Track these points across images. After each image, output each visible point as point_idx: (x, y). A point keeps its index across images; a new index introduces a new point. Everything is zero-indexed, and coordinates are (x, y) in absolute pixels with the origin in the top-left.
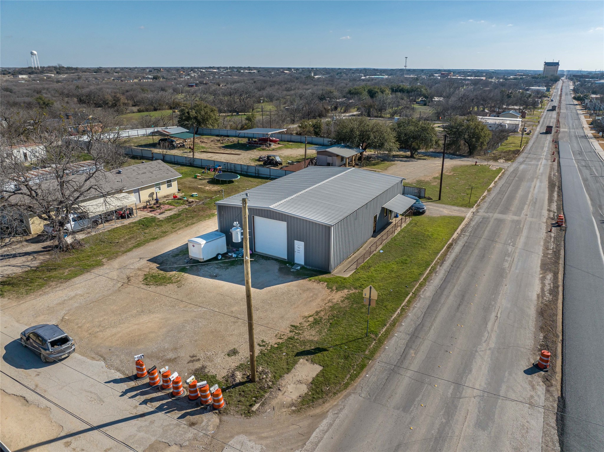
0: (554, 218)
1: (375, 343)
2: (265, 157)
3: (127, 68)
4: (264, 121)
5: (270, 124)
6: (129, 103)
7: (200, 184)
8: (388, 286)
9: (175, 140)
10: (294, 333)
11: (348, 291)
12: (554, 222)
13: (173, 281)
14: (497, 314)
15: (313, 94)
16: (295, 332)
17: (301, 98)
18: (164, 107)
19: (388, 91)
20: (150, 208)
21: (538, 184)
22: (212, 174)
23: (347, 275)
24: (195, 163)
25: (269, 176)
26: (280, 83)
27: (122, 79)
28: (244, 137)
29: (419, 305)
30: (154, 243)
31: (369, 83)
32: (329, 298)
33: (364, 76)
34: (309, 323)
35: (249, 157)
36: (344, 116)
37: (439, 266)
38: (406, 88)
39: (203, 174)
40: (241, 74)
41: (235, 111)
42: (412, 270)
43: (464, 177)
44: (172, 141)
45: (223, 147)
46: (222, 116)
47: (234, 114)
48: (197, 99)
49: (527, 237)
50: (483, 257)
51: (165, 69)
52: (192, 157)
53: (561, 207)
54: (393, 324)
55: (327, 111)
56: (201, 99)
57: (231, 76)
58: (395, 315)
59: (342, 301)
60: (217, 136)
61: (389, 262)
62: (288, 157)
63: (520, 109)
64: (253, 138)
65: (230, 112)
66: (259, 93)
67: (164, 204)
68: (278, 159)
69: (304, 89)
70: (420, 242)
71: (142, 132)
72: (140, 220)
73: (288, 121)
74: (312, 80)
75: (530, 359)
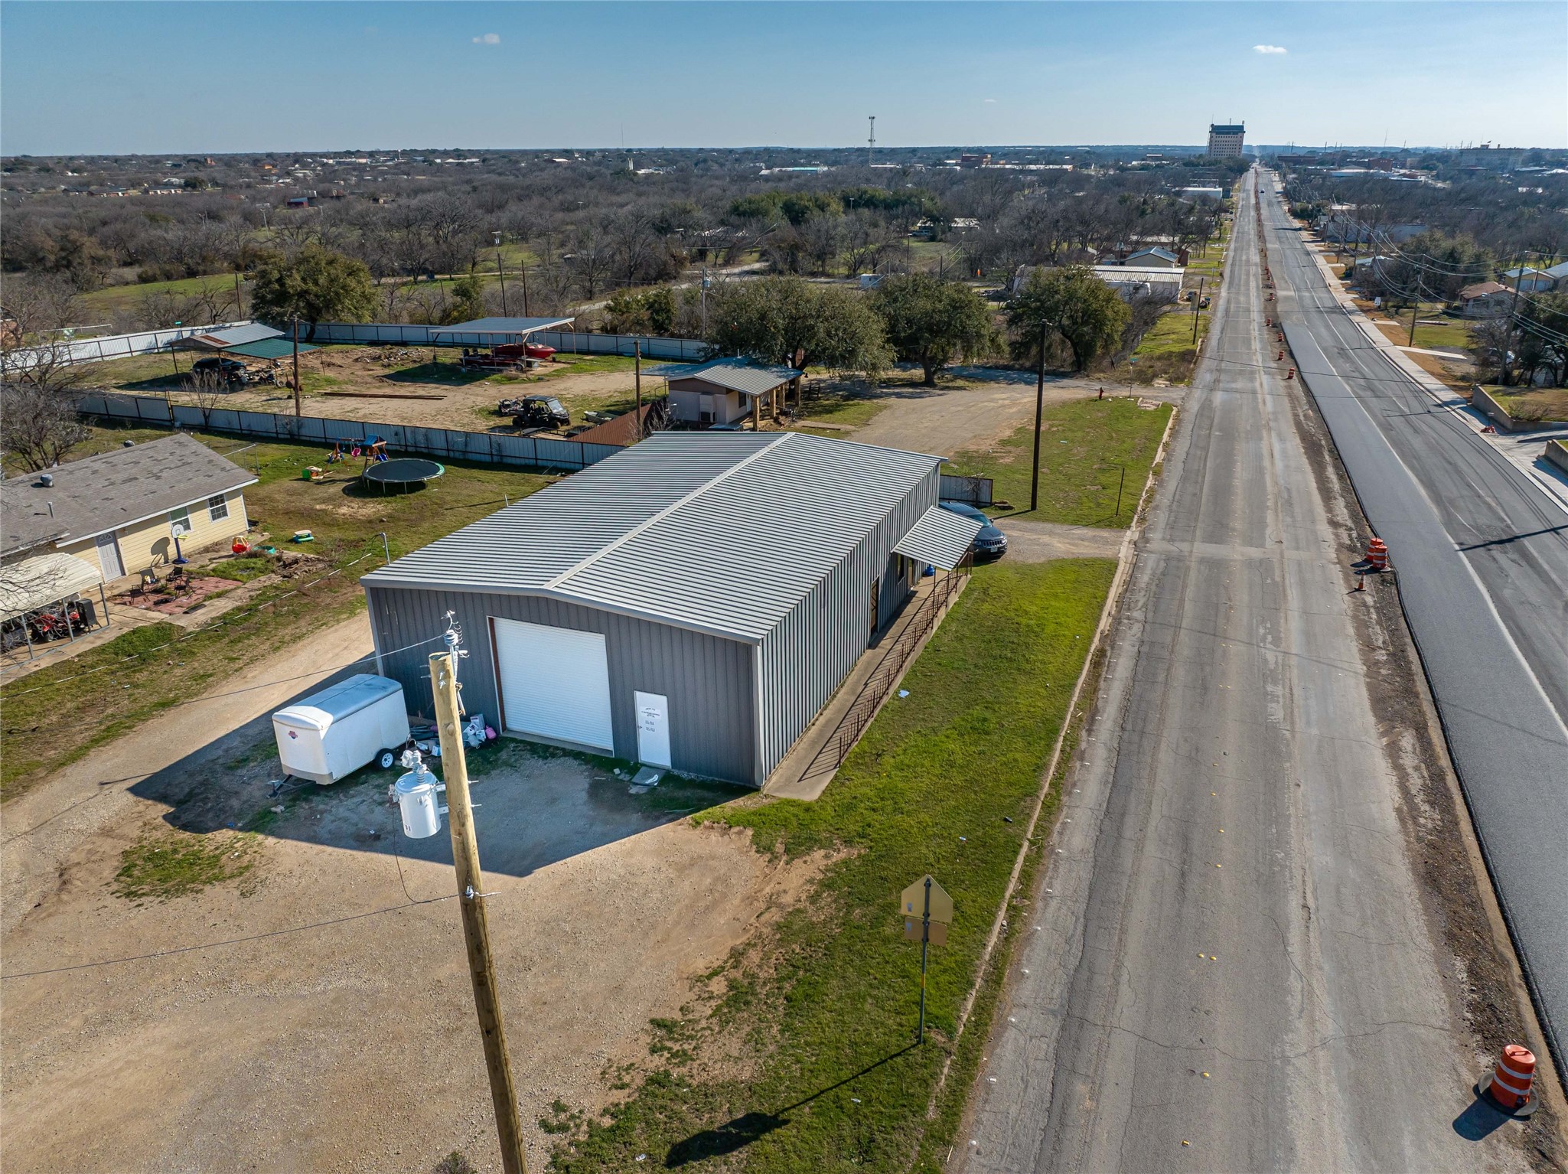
0: (1355, 546)
1: (951, 1067)
2: (516, 403)
3: (106, 158)
4: (508, 294)
5: (524, 304)
6: (110, 258)
7: (318, 500)
8: (949, 823)
9: (245, 362)
10: (666, 1054)
11: (826, 857)
12: (1358, 560)
13: (227, 871)
14: (1305, 898)
15: (638, 217)
16: (669, 1049)
17: (605, 228)
18: (217, 265)
19: (836, 206)
20: (156, 591)
21: (1277, 448)
22: (357, 465)
23: (811, 793)
24: (304, 432)
25: (533, 462)
26: (544, 191)
27: (93, 188)
28: (453, 345)
29: (1058, 884)
30: (163, 720)
31: (782, 185)
32: (767, 890)
33: (767, 169)
34: (713, 1003)
35: (469, 403)
36: (728, 275)
37: (1084, 733)
38: (882, 197)
39: (330, 467)
40: (435, 168)
41: (425, 271)
42: (1010, 755)
43: (1079, 434)
44: (236, 367)
45: (389, 377)
46: (385, 286)
47: (420, 278)
48: (313, 239)
49: (1306, 613)
50: (1203, 689)
51: (219, 158)
52: (293, 412)
53: (1359, 512)
54: (995, 979)
55: (680, 262)
56: (326, 241)
57: (408, 175)
58: (993, 939)
59: (814, 899)
60: (373, 343)
61: (934, 731)
62: (583, 400)
63: (1173, 243)
64: (480, 345)
65: (409, 272)
66: (488, 217)
67: (202, 574)
68: (556, 408)
69: (612, 205)
70: (1012, 651)
71: (141, 341)
72: (118, 638)
73: (575, 293)
74: (632, 180)
75: (1459, 1069)
